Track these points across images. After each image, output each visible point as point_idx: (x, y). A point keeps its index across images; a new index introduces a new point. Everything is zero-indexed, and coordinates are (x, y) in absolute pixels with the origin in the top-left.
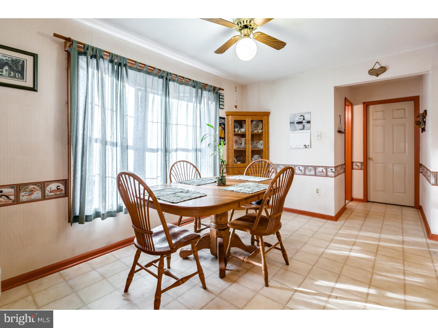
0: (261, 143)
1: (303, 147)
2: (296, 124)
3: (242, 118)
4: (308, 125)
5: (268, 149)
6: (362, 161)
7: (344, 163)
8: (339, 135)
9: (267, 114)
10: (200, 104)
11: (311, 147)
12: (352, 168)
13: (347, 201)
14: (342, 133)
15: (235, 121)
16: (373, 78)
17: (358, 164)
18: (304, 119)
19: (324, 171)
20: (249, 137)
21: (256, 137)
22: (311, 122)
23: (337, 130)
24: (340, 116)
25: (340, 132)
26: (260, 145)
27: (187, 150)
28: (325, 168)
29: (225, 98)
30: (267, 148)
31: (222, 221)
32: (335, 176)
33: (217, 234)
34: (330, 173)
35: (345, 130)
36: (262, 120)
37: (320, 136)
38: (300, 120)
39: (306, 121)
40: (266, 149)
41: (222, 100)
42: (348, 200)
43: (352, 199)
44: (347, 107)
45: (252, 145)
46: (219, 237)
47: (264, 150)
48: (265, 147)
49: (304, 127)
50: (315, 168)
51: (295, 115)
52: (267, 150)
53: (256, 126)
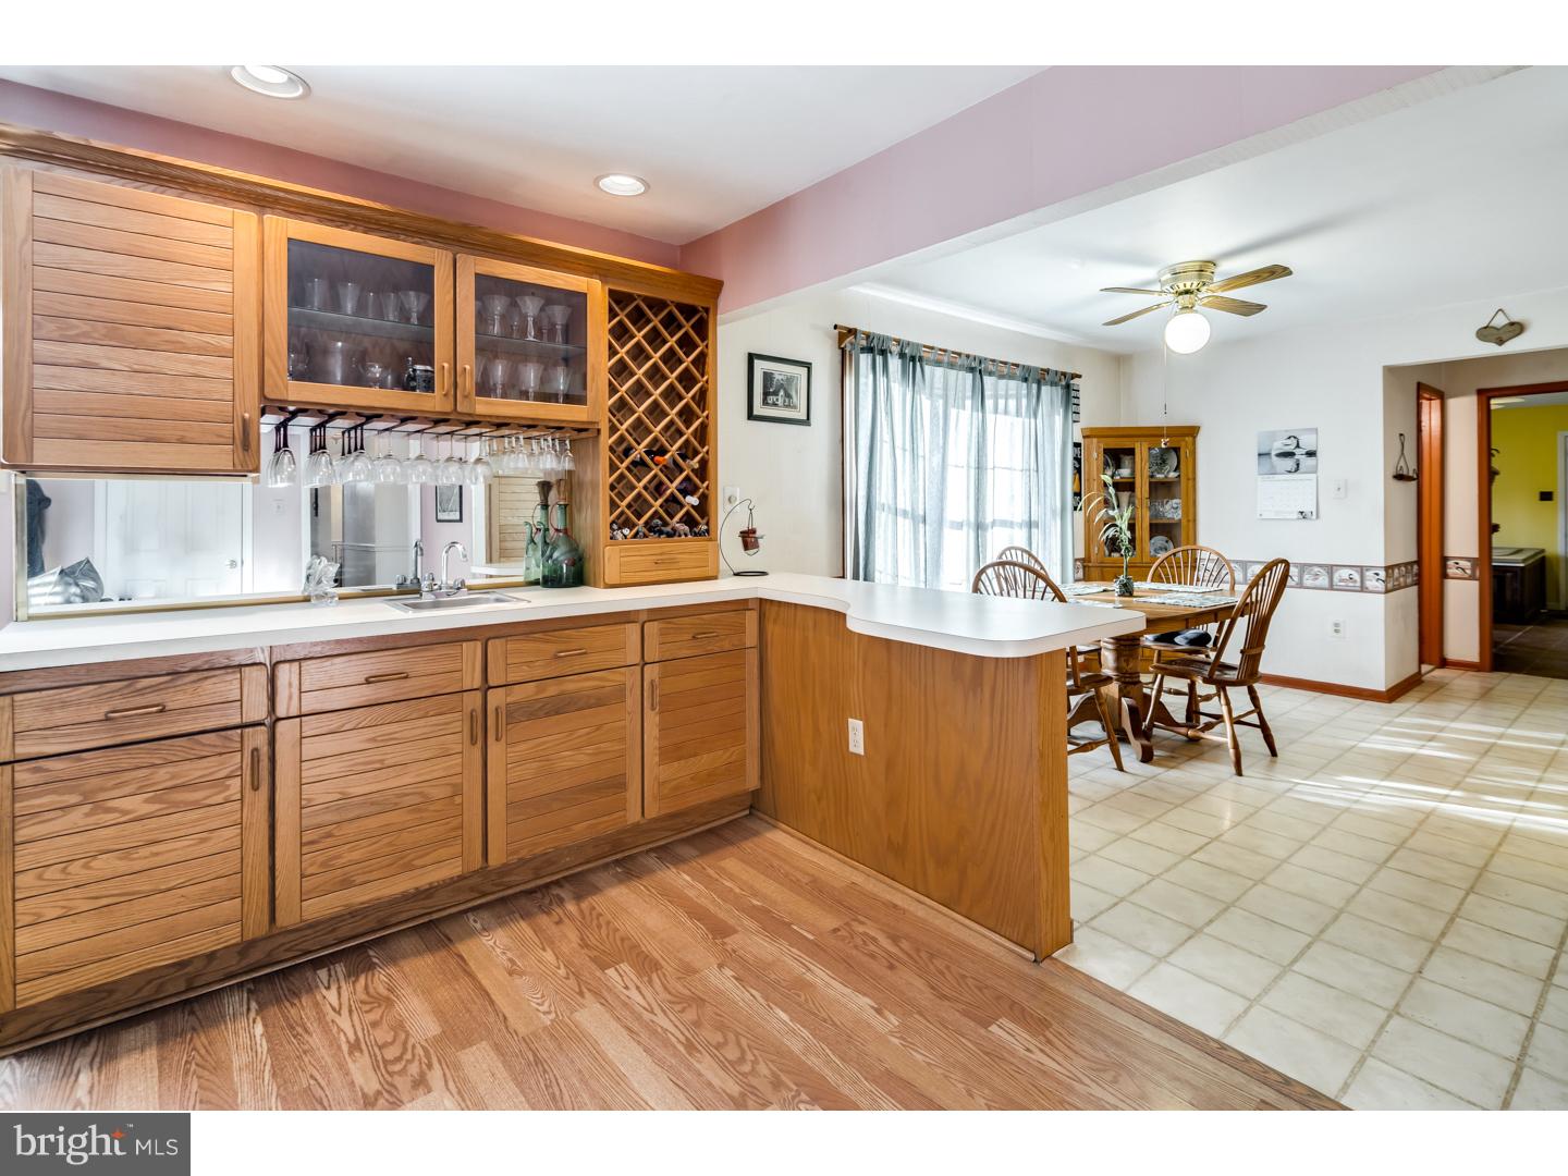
0: (1175, 506)
1: (1296, 515)
2: (1274, 458)
3: (1126, 444)
4: (1310, 461)
7: (1415, 558)
8: (1401, 485)
9: (1192, 432)
10: (1036, 418)
11: (1318, 517)
12: (1445, 576)
13: (1425, 668)
14: (1409, 479)
15: (1106, 451)
17: (1463, 563)
18: (1298, 446)
19: (1356, 577)
20: (1142, 488)
21: (1161, 489)
22: (1318, 454)
23: (1392, 472)
24: (1401, 435)
25: (1399, 477)
26: (1172, 510)
27: (1011, 525)
28: (1359, 569)
29: (1081, 394)
30: (1191, 518)
31: (1131, 665)
32: (1387, 591)
33: (1120, 690)
34: (1372, 583)
38: (1287, 449)
39: (1304, 452)
40: (1188, 521)
41: (1076, 401)
42: (1430, 664)
43: (1444, 663)
44: (1425, 403)
45: (1150, 508)
46: (1124, 696)
47: (1184, 523)
48: (1188, 516)
49: (1298, 465)
50: (1330, 569)
52: (1191, 524)
53: (1159, 462)
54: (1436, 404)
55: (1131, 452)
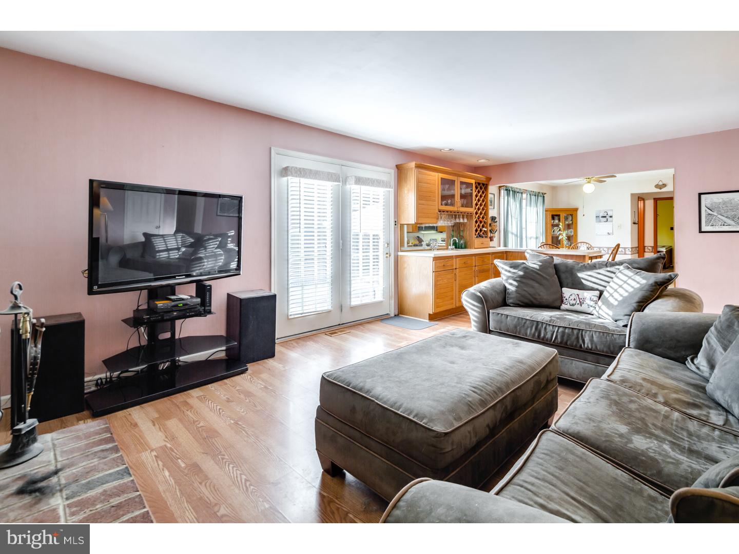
4: (611, 219)
5: (577, 236)
6: (653, 245)
7: (637, 246)
9: (576, 210)
14: (637, 224)
16: (658, 190)
19: (623, 250)
25: (634, 223)
34: (627, 252)
35: (638, 221)
36: (573, 215)
37: (620, 226)
38: (604, 215)
44: (639, 202)
51: (600, 211)
54: (642, 202)
55: (559, 216)
